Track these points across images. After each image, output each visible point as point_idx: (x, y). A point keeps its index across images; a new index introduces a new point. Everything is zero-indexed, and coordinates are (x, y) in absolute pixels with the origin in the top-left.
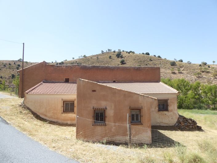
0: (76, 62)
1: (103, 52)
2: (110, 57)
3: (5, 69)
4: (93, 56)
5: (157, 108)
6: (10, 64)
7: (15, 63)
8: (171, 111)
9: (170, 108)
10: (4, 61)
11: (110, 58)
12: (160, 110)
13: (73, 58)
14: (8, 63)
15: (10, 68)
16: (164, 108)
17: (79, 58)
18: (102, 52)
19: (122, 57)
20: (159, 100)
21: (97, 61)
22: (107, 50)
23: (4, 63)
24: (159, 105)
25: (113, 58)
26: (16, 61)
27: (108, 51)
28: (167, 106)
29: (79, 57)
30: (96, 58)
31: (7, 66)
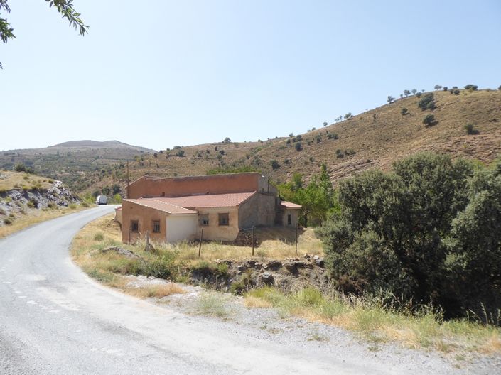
0: (327, 132)
1: (392, 99)
2: (404, 112)
3: (200, 161)
4: (367, 112)
5: (218, 223)
6: (208, 152)
7: (216, 149)
8: (232, 225)
9: (230, 223)
10: (199, 146)
11: (404, 115)
12: (220, 224)
13: (325, 124)
14: (205, 149)
15: (207, 159)
16: (224, 222)
17: (335, 122)
18: (390, 99)
19: (433, 107)
20: (220, 214)
21: (372, 125)
22: (403, 93)
23: (200, 149)
24: (220, 220)
25: (412, 112)
26: (219, 143)
27: (404, 96)
28: (228, 220)
29: (336, 120)
30: (371, 116)
31: (204, 156)
